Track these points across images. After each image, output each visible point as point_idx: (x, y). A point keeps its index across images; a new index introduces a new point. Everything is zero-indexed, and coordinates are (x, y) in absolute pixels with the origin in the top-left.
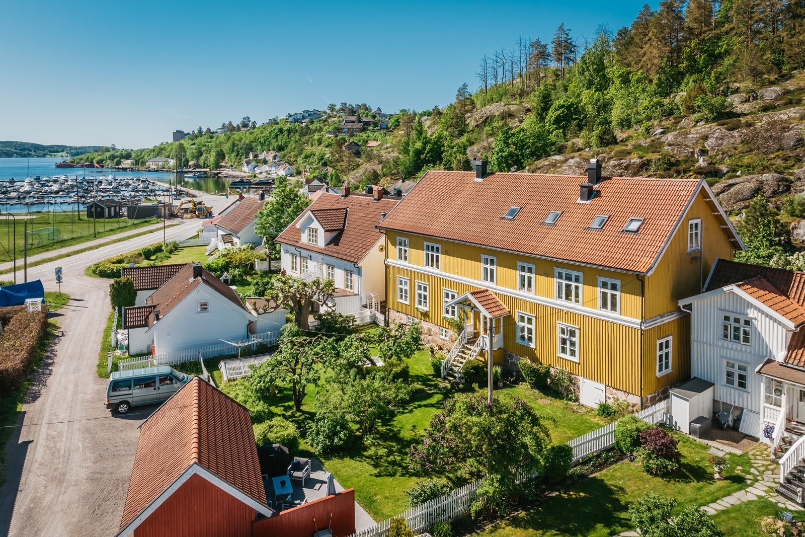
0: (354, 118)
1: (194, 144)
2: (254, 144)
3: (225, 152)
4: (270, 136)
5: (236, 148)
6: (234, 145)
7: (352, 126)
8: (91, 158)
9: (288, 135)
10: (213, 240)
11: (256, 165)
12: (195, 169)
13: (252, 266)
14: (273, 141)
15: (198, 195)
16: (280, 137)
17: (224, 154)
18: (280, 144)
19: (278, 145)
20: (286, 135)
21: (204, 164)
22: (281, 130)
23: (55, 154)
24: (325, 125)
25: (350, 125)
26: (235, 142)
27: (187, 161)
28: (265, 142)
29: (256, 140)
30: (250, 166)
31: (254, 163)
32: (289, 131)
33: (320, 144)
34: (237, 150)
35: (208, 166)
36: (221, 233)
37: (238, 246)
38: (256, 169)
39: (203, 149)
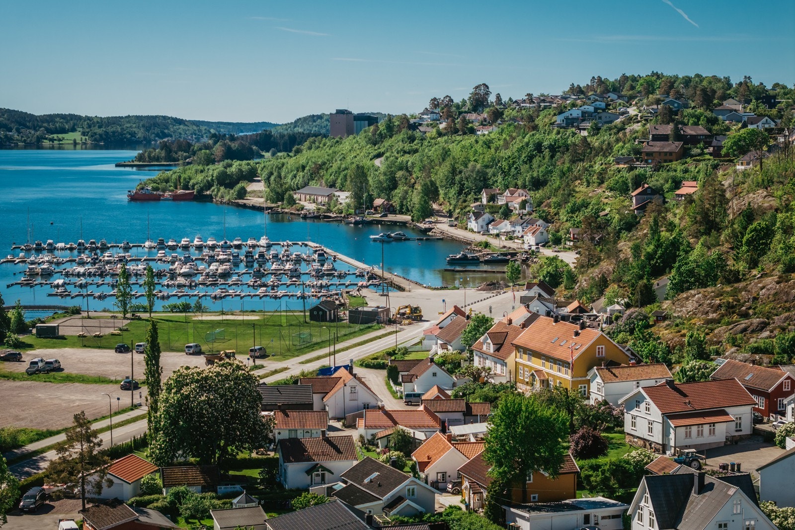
0: (668, 129)
1: (379, 155)
2: (490, 171)
3: (438, 184)
4: (520, 156)
5: (457, 178)
6: (454, 171)
7: (663, 147)
8: (185, 179)
9: (552, 157)
10: (434, 347)
11: (491, 218)
12: (385, 216)
13: (459, 364)
14: (524, 168)
15: (407, 288)
16: (536, 162)
17: (437, 188)
18: (535, 174)
19: (533, 178)
20: (547, 158)
21: (402, 206)
22: (539, 147)
23: (60, 136)
24: (618, 141)
25: (657, 147)
26: (457, 166)
27: (371, 199)
28: (510, 168)
29: (494, 162)
30: (480, 220)
31: (487, 216)
32: (553, 149)
33: (602, 182)
34: (460, 182)
35: (408, 210)
36: (440, 342)
37: (451, 351)
38: (490, 227)
39: (399, 174)
